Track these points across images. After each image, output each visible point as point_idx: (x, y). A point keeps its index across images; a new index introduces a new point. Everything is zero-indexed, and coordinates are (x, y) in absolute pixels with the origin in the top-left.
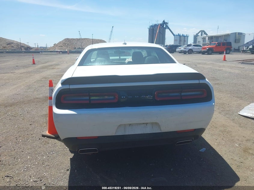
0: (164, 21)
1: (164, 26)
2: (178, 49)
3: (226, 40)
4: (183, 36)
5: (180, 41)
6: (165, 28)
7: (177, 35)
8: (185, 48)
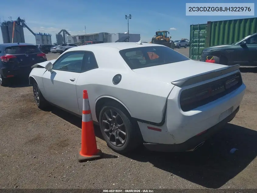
0: (19, 18)
1: (20, 24)
2: (52, 49)
3: (96, 40)
4: (45, 35)
5: (43, 40)
6: (22, 27)
7: (38, 34)
8: (61, 48)
